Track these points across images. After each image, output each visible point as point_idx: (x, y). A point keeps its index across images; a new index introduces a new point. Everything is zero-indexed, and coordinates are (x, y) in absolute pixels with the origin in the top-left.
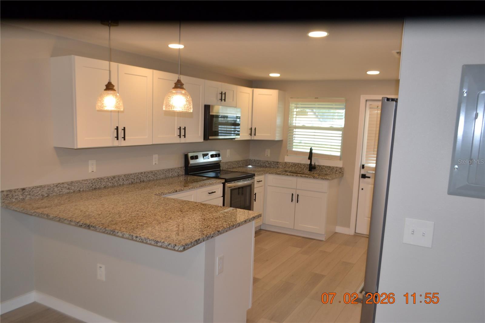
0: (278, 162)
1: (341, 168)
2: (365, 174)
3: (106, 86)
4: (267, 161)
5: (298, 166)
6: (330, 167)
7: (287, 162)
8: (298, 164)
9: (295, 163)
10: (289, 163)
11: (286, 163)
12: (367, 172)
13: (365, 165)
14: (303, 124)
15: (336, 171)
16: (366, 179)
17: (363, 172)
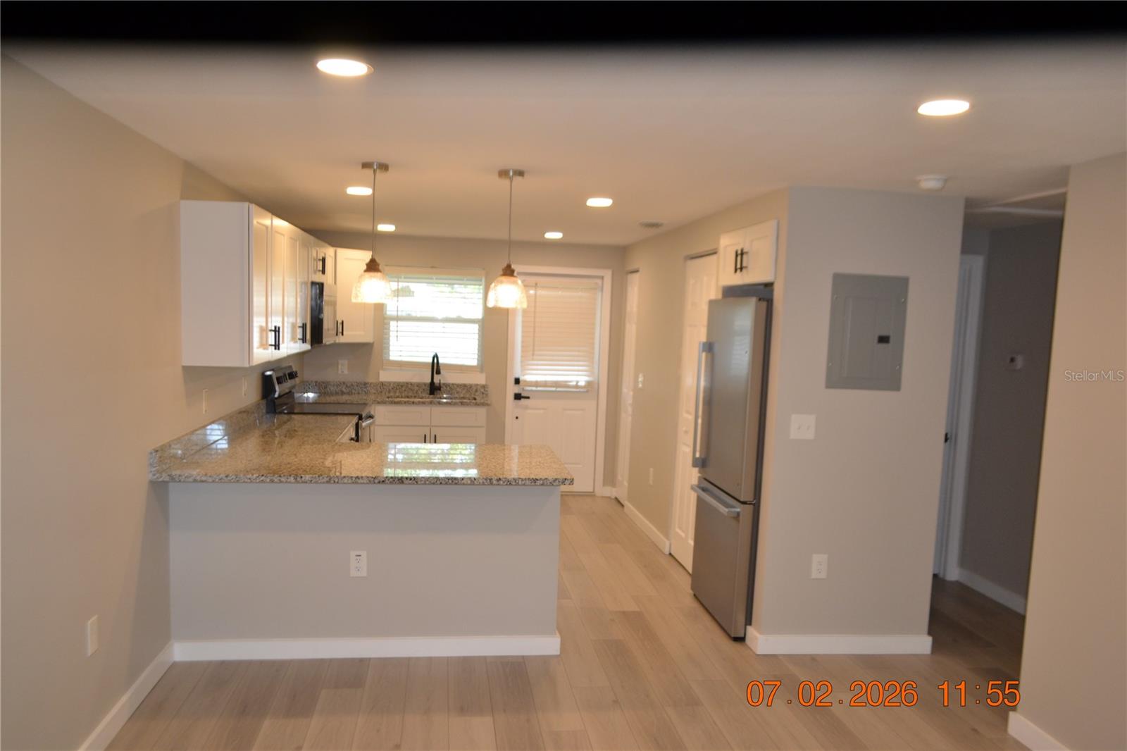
0: (368, 383)
1: (484, 387)
2: (520, 392)
3: (367, 265)
4: (344, 383)
5: (407, 387)
6: (465, 386)
7: (385, 382)
8: (407, 383)
9: (400, 383)
10: (390, 383)
11: (382, 384)
12: (523, 389)
13: (521, 379)
14: (408, 313)
15: (476, 391)
16: (522, 400)
17: (517, 389)
